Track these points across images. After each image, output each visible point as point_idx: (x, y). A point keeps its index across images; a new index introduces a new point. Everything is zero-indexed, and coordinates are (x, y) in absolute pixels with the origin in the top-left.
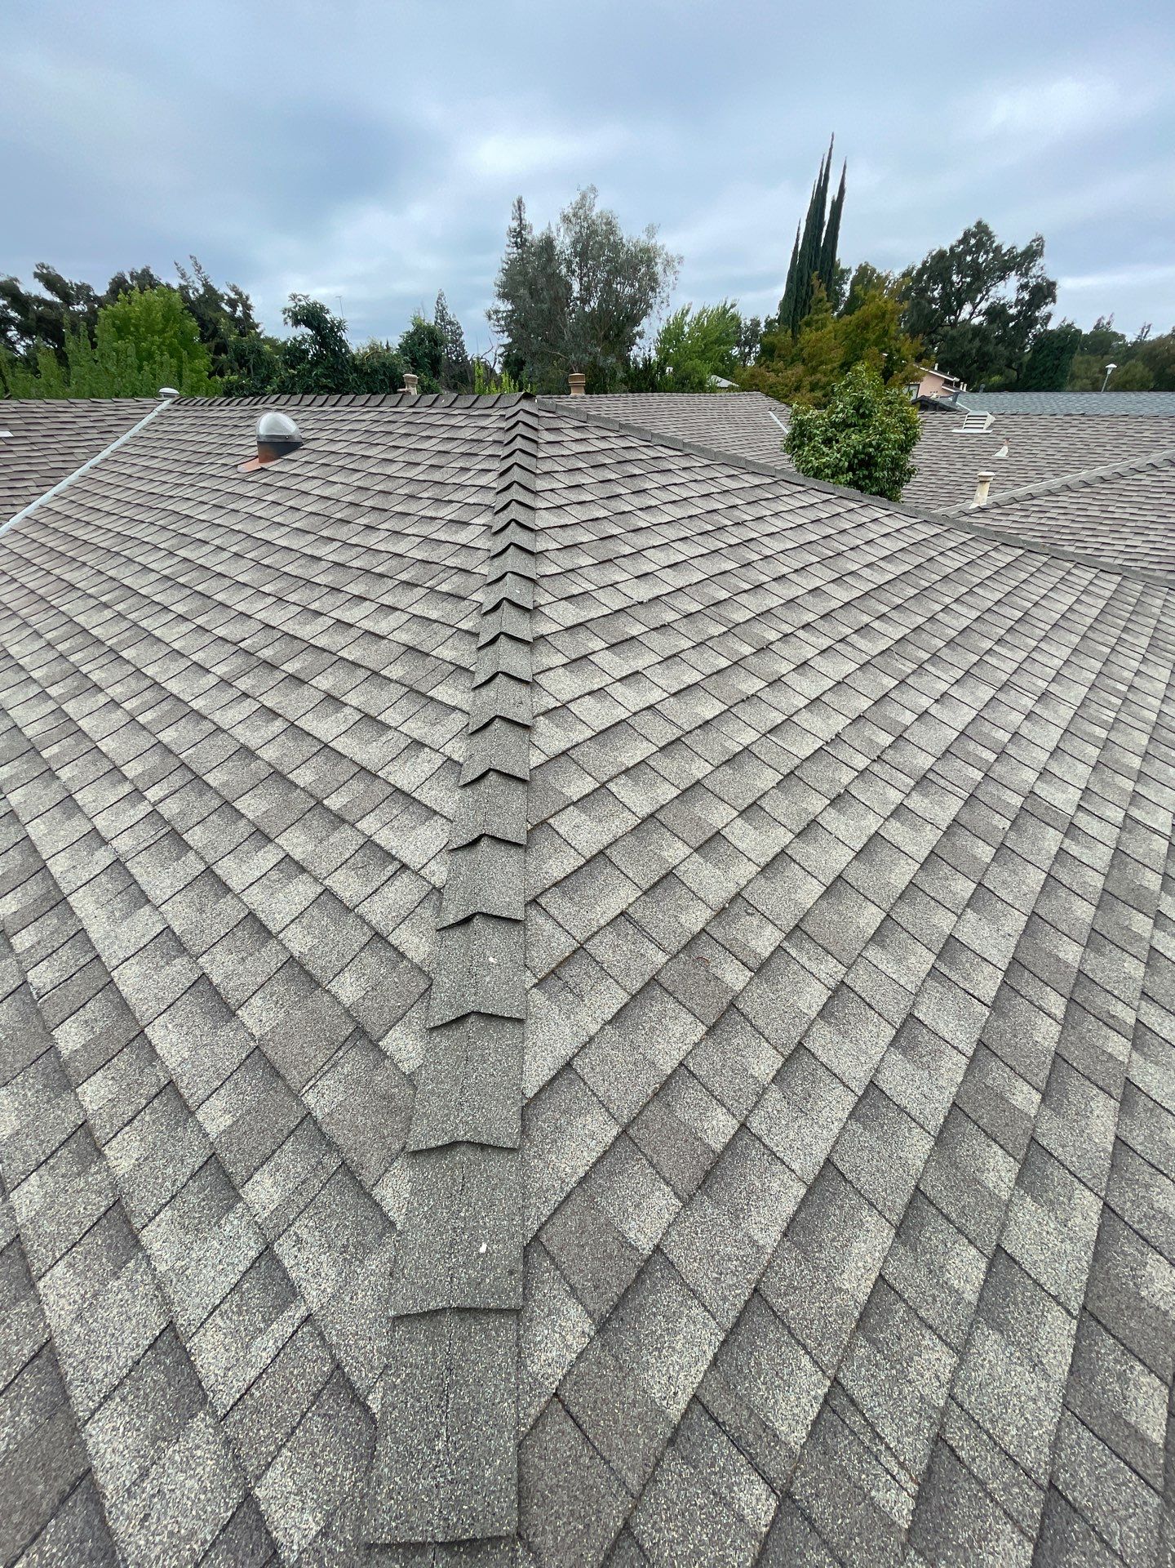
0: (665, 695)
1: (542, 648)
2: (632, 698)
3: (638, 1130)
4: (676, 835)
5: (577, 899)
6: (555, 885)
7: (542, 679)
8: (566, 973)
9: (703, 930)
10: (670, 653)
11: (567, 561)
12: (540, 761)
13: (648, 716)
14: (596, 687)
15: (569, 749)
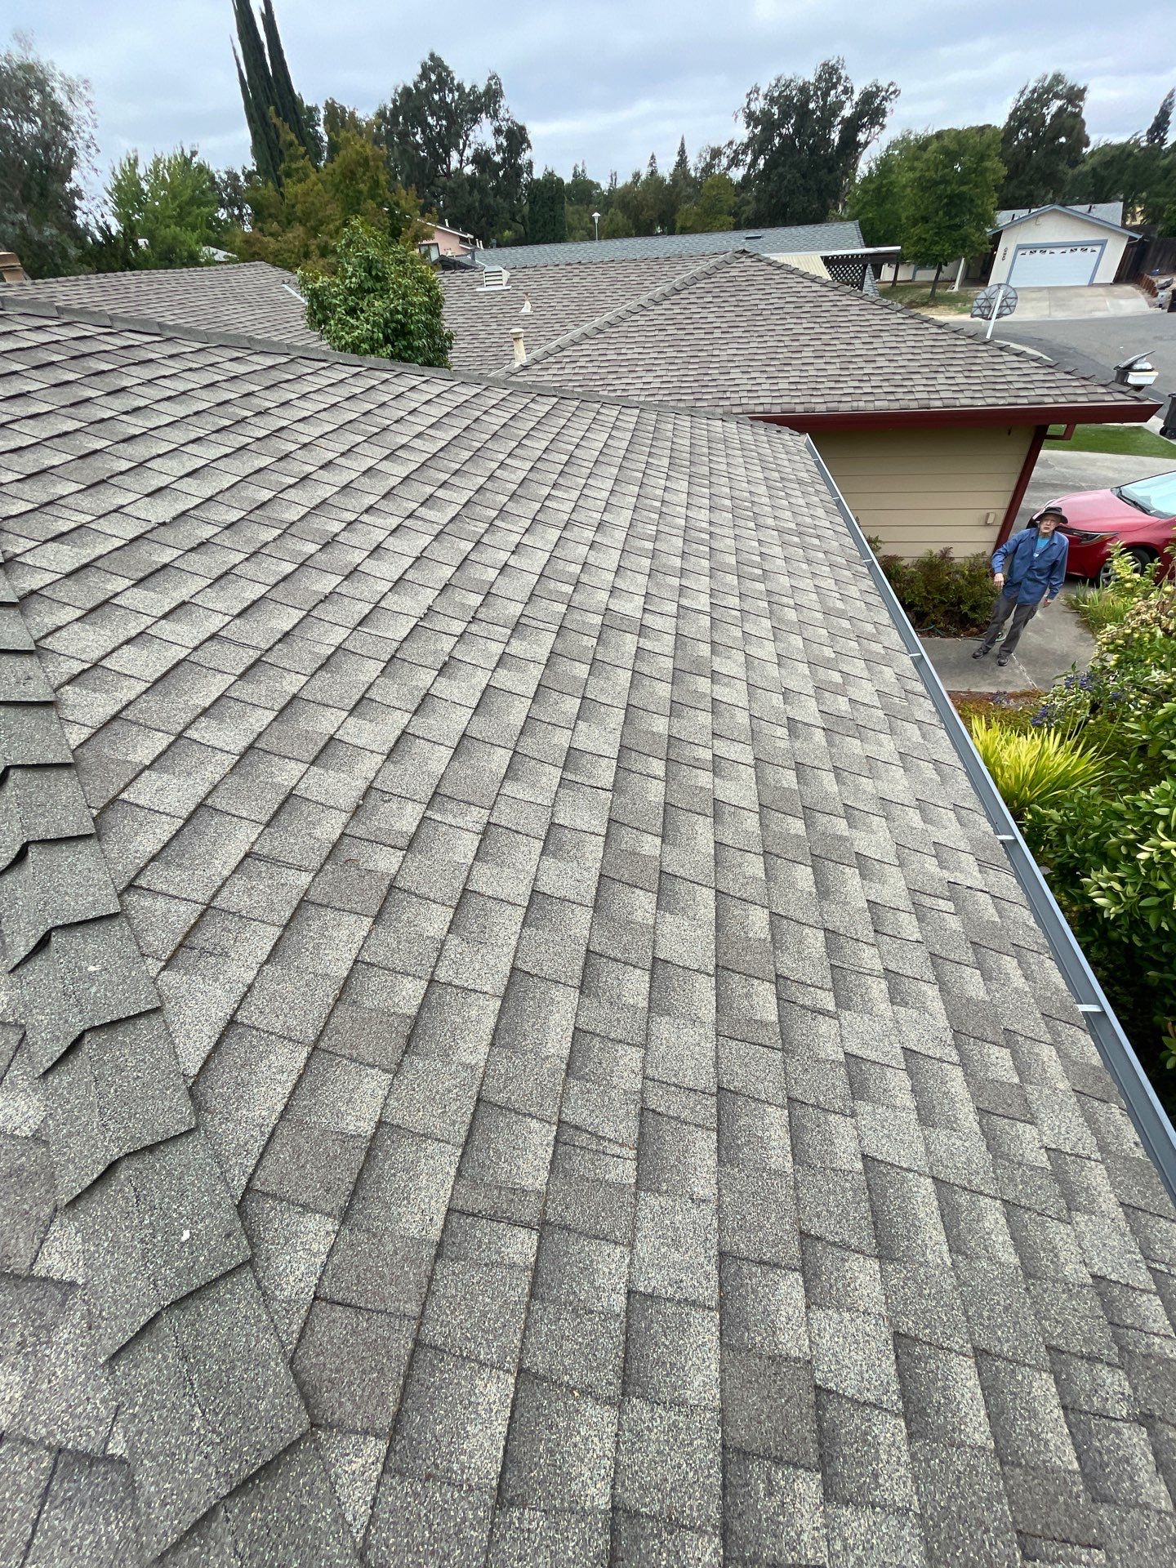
0: (227, 619)
1: (36, 605)
2: (185, 634)
3: (330, 1039)
4: (285, 757)
5: (187, 863)
6: (153, 859)
7: (49, 643)
8: (198, 940)
9: (343, 834)
10: (220, 572)
11: (38, 493)
12: (83, 737)
13: (213, 646)
14: (133, 633)
15: (120, 712)
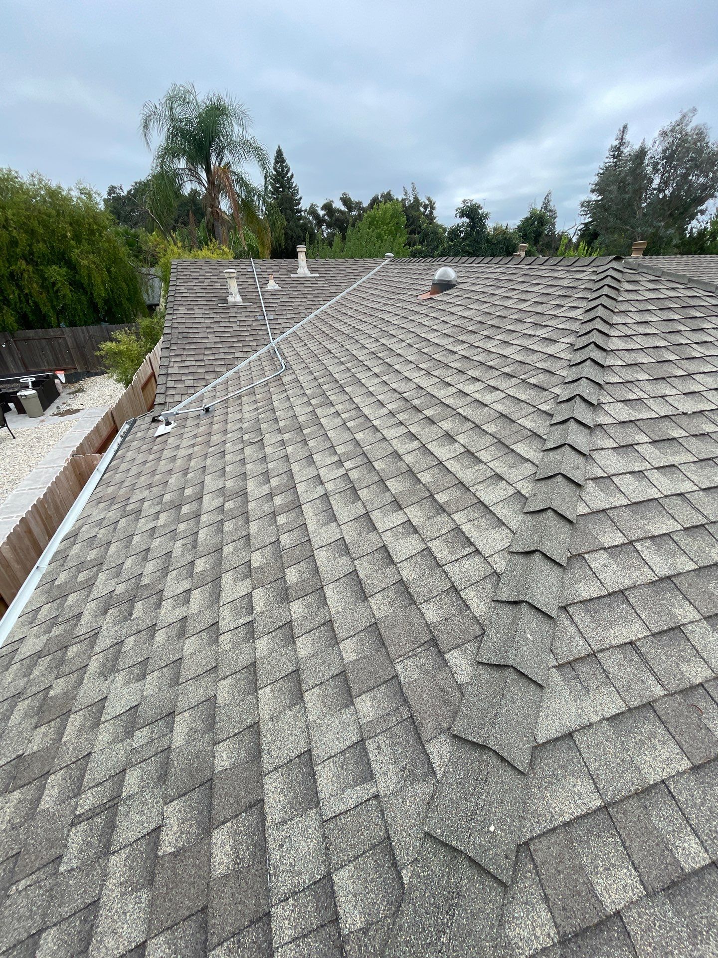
0: (696, 488)
1: (599, 433)
2: (665, 485)
3: (617, 812)
4: (688, 600)
5: (596, 618)
6: (581, 602)
8: (579, 667)
9: (701, 685)
10: (706, 457)
12: (585, 512)
13: (678, 501)
14: (637, 469)
15: (608, 509)
